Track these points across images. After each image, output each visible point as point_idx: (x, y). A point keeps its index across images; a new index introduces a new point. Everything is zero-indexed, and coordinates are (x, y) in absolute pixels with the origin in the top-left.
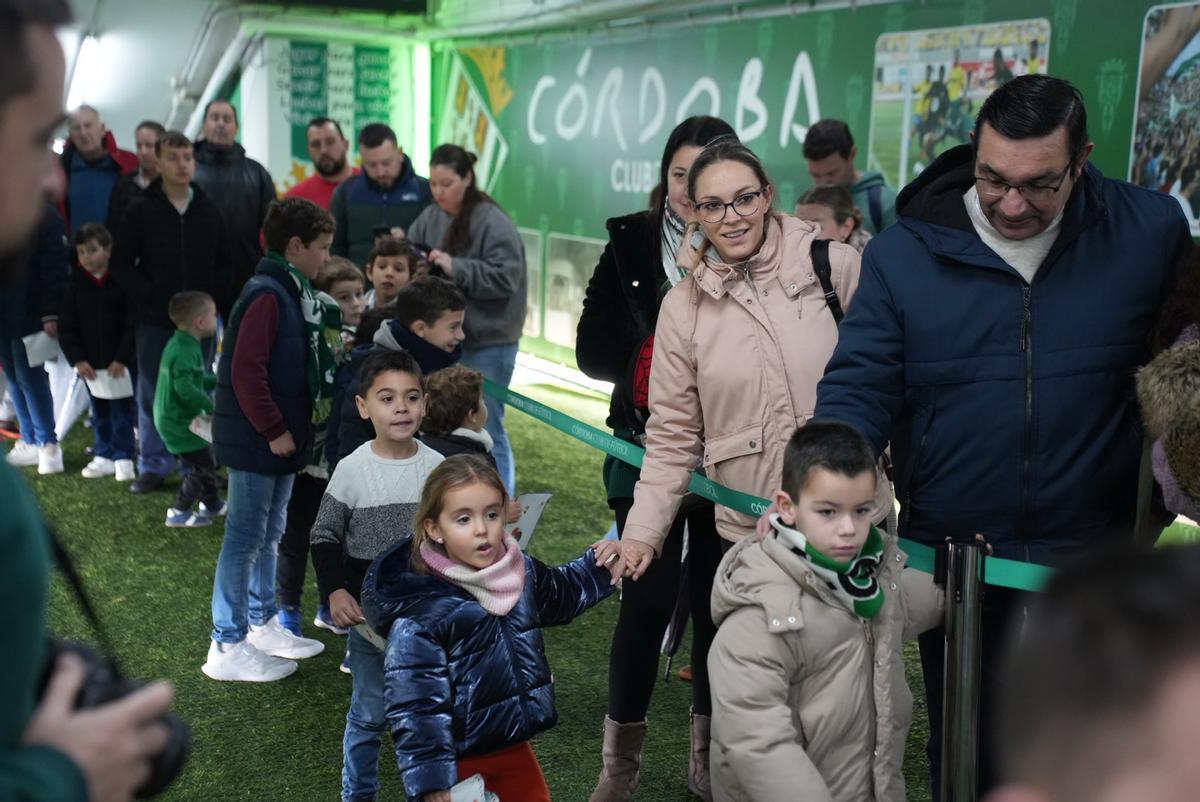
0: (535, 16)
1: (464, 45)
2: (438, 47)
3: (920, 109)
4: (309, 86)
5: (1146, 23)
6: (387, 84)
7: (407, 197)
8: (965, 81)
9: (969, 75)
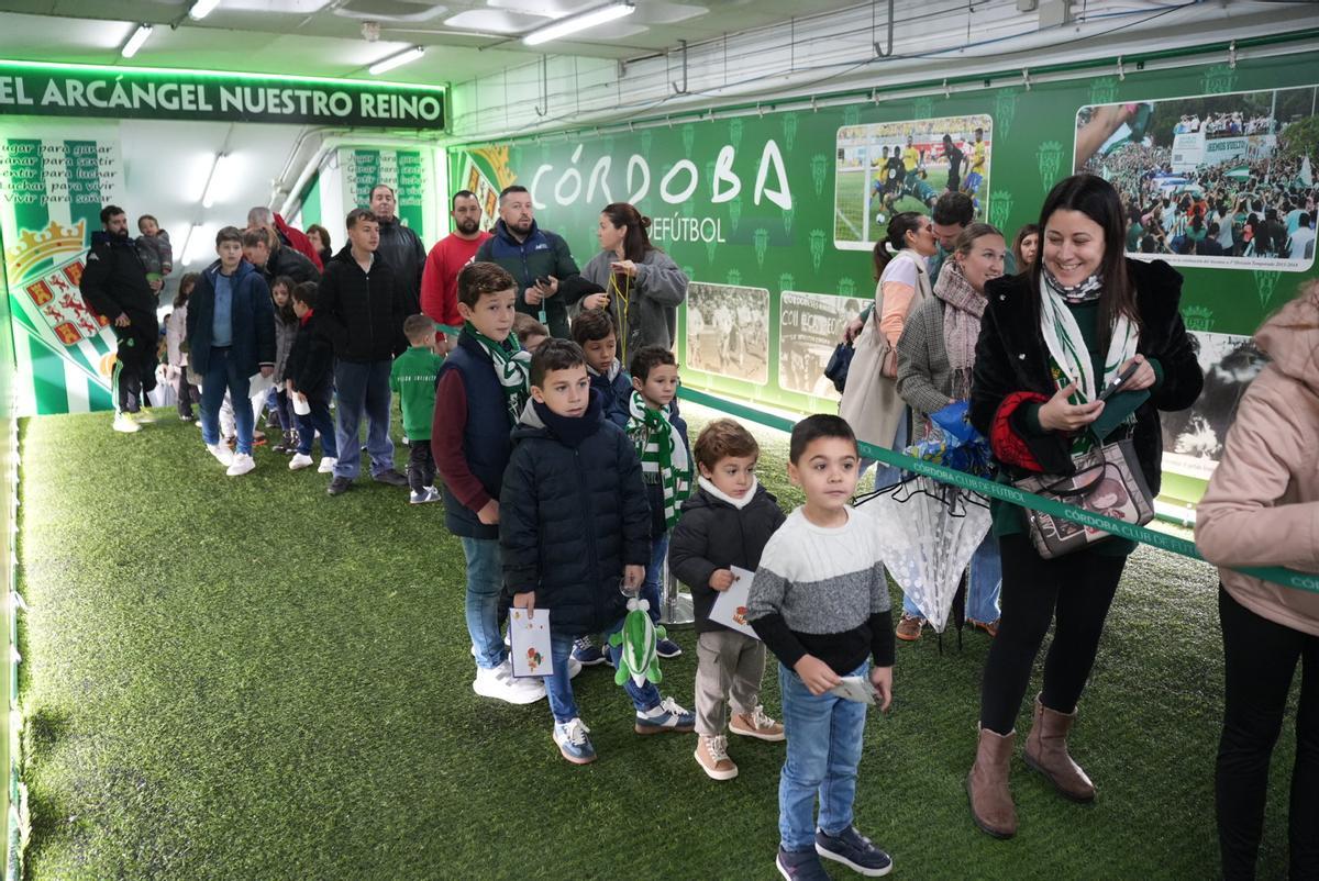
0: (537, 125)
1: (474, 148)
2: (452, 150)
3: (879, 177)
4: (369, 180)
5: (1077, 117)
6: (418, 176)
7: (539, 247)
8: (919, 157)
9: (922, 153)
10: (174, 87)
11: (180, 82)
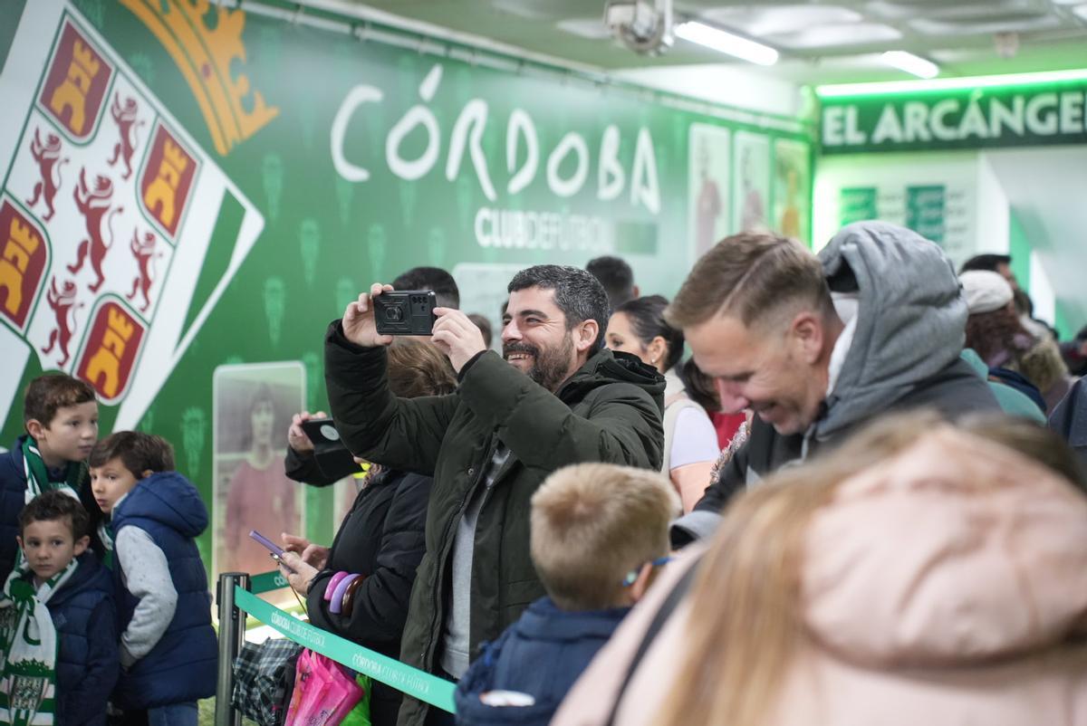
10: (1050, 100)
11: (1060, 91)
